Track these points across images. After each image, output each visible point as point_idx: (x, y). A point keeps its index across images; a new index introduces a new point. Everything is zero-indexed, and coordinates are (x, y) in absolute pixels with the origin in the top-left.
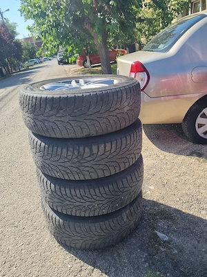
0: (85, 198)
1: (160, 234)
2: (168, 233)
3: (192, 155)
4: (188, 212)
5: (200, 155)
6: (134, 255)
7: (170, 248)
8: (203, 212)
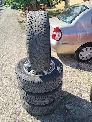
0: (41, 100)
1: (67, 106)
2: (70, 105)
3: (78, 68)
4: (77, 95)
5: (80, 68)
6: (59, 116)
7: (71, 112)
8: (83, 96)
